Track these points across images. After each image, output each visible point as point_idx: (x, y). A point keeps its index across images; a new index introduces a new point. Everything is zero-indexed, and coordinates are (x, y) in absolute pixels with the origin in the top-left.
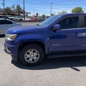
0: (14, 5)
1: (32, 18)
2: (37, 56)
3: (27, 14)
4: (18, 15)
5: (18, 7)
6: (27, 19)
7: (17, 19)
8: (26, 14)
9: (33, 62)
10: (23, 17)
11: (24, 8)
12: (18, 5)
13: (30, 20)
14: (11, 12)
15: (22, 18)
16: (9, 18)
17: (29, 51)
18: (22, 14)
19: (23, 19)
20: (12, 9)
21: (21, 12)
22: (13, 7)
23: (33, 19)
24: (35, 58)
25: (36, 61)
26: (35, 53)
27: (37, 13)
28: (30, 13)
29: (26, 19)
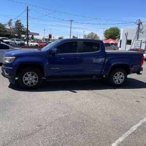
0: (11, 20)
1: (41, 42)
2: (36, 79)
3: (33, 36)
4: (17, 37)
5: (18, 24)
6: (32, 43)
7: (16, 43)
8: (30, 36)
9: (32, 85)
10: (25, 40)
11: (28, 26)
12: (18, 21)
13: (37, 45)
14: (6, 32)
15: (23, 42)
16: (4, 40)
17: (27, 73)
18: (23, 36)
19: (26, 43)
20: (8, 27)
21: (22, 31)
22: (10, 24)
23: (41, 44)
24: (34, 81)
25: (35, 84)
26: (33, 76)
27: (49, 35)
28: (38, 34)
29: (30, 44)
